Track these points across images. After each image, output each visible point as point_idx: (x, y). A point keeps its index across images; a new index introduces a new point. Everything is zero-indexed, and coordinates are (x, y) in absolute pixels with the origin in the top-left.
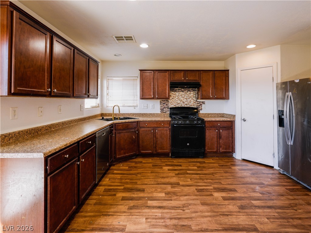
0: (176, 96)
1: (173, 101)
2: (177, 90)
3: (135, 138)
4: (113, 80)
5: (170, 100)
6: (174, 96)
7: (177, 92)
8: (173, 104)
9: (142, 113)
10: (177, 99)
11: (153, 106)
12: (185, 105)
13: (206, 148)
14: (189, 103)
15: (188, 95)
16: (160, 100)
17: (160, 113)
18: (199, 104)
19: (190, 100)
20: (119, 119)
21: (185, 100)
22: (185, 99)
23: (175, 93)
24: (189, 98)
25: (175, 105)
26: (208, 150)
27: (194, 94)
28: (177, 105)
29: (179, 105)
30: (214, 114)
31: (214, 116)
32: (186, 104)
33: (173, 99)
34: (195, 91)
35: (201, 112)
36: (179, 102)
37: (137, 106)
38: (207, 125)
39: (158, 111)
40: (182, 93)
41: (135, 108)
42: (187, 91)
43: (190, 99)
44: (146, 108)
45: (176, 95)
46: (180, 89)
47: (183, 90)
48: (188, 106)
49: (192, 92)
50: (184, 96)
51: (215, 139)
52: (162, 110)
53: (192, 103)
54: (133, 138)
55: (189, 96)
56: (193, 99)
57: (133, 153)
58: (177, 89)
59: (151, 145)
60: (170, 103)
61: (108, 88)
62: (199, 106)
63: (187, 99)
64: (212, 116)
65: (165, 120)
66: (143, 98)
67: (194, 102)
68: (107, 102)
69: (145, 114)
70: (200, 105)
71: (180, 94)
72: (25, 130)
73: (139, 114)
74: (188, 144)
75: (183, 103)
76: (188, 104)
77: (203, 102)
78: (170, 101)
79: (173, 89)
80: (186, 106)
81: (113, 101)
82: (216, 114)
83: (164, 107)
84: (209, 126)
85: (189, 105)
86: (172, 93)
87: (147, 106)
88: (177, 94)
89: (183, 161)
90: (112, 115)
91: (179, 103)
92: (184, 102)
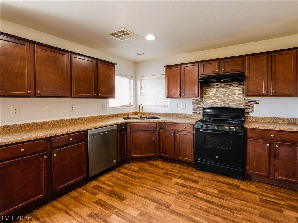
0: (213, 94)
1: (209, 99)
2: (214, 86)
3: (154, 140)
4: (145, 79)
5: (206, 98)
6: (211, 93)
7: (215, 88)
8: (209, 103)
9: (172, 113)
10: (215, 97)
11: (185, 106)
12: (225, 104)
13: (248, 168)
14: (232, 102)
15: (231, 91)
16: (192, 99)
17: (192, 113)
18: (248, 104)
19: (234, 99)
20: (145, 118)
21: (226, 98)
22: (226, 96)
23: (212, 90)
24: (232, 96)
25: (211, 105)
26: (250, 171)
27: (240, 90)
28: (214, 105)
29: (217, 105)
30: (275, 118)
31: (274, 122)
32: (227, 104)
33: (209, 97)
34: (242, 86)
35: (251, 114)
36: (217, 101)
37: (167, 106)
38: (249, 134)
39: (191, 112)
40: (221, 89)
41: (165, 108)
42: (229, 86)
43: (234, 97)
44: (177, 107)
45: (213, 92)
46: (219, 85)
47: (222, 85)
48: (231, 106)
49: (237, 88)
50: (225, 93)
51: (266, 157)
52: (195, 110)
53: (238, 102)
54: (152, 139)
55: (232, 93)
56: (239, 97)
57: (152, 155)
58: (214, 84)
59: (172, 149)
60: (205, 102)
61: (141, 88)
62: (249, 106)
63: (229, 97)
64: (272, 121)
65: (188, 122)
66: (168, 96)
67: (240, 101)
68: (140, 102)
69: (175, 114)
70: (251, 104)
71: (219, 91)
72: (26, 124)
73: (169, 114)
74: (217, 157)
75: (222, 102)
76: (230, 103)
77: (255, 101)
78: (205, 100)
79: (209, 85)
80: (227, 106)
81: (145, 100)
82: (279, 118)
83: (198, 107)
84: (253, 136)
85: (232, 104)
86: (208, 89)
87: (177, 106)
88: (214, 90)
89: (207, 177)
90: (138, 114)
91: (218, 103)
92: (224, 101)
